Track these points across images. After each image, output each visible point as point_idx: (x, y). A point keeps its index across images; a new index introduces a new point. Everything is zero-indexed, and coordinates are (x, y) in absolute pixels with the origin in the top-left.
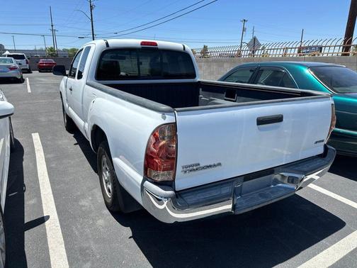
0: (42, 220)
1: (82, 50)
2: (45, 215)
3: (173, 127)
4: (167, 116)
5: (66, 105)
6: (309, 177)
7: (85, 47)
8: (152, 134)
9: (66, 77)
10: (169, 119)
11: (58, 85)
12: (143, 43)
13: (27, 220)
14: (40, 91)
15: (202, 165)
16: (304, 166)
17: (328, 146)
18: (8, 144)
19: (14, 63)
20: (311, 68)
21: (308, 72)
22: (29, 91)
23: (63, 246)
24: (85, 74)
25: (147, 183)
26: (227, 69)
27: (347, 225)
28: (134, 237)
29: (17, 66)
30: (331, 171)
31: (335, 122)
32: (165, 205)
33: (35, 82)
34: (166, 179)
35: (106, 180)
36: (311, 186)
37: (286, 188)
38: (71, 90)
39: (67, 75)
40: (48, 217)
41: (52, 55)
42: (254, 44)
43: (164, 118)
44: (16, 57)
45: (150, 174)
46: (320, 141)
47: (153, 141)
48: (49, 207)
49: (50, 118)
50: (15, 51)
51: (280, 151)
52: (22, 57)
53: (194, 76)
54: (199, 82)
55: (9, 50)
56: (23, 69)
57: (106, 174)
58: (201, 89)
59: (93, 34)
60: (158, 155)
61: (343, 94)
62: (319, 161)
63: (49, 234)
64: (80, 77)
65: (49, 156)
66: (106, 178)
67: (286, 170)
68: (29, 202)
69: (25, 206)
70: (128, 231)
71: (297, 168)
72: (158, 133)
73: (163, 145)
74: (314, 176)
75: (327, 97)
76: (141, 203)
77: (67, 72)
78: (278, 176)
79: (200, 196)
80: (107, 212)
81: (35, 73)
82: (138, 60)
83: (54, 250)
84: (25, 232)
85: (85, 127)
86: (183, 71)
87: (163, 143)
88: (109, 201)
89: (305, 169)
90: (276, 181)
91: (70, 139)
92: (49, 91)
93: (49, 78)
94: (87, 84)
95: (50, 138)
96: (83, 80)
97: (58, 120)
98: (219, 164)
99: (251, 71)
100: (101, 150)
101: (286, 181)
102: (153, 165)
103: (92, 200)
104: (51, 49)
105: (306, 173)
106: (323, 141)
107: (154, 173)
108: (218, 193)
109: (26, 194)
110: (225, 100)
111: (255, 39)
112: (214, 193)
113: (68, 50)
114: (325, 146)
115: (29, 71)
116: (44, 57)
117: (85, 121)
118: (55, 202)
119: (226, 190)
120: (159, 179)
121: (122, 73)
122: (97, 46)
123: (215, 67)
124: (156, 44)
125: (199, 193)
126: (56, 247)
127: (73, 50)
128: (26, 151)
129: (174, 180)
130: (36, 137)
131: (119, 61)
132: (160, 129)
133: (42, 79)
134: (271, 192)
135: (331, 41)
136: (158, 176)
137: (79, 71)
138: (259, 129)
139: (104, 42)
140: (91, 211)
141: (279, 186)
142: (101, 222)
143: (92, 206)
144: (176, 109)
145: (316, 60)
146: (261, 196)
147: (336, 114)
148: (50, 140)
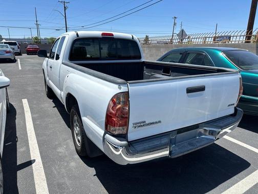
0: (30, 163)
1: (59, 39)
2: (32, 159)
3: (126, 94)
4: (122, 87)
5: (47, 79)
6: (224, 131)
7: (61, 37)
8: (111, 100)
9: (47, 59)
10: (124, 89)
11: (42, 64)
12: (103, 34)
13: (19, 163)
14: (28, 68)
15: (147, 122)
16: (220, 122)
17: (237, 108)
18: (5, 107)
19: (9, 48)
20: (224, 52)
21: (221, 55)
22: (20, 68)
23: (46, 182)
24: (61, 56)
25: (107, 135)
26: (163, 52)
27: (252, 165)
28: (97, 175)
29: (12, 50)
30: (239, 126)
31: (242, 91)
32: (120, 152)
33: (24, 62)
34: (121, 132)
35: (76, 134)
36: (225, 137)
37: (207, 139)
38: (51, 67)
39: (48, 57)
40: (34, 160)
41: (36, 42)
42: (182, 34)
43: (120, 88)
44: (10, 44)
45: (110, 129)
46: (232, 105)
47: (112, 105)
48: (35, 153)
49: (35, 88)
50: (10, 39)
51: (203, 112)
52: (15, 44)
53: (140, 57)
54: (144, 62)
55: (5, 39)
56: (15, 53)
57: (77, 129)
58: (145, 67)
59: (66, 28)
60: (115, 115)
61: (247, 70)
62: (231, 119)
63: (35, 173)
64: (58, 58)
65: (34, 116)
66: (77, 132)
67: (207, 125)
68: (20, 150)
69: (18, 152)
70: (92, 171)
71: (215, 124)
72: (115, 100)
73: (119, 108)
74: (227, 130)
75: (236, 73)
76: (103, 151)
77: (48, 55)
78: (201, 130)
79: (146, 145)
80: (77, 156)
81: (25, 55)
82: (100, 46)
84: (18, 172)
85: (61, 94)
86: (132, 54)
87: (119, 106)
88: (79, 148)
89: (222, 125)
90: (200, 134)
91: (50, 102)
92: (35, 68)
93: (35, 59)
94: (63, 63)
95: (35, 102)
96: (60, 61)
97: (41, 89)
98: (160, 122)
99: (181, 54)
100: (73, 112)
101: (207, 134)
102: (112, 122)
103: (66, 148)
104: (36, 38)
105: (222, 128)
106: (234, 104)
107: (112, 128)
108: (159, 143)
110: (163, 75)
111: (183, 31)
112: (156, 142)
113: (48, 39)
114: (235, 108)
115: (20, 54)
116: (31, 44)
117: (61, 90)
119: (165, 140)
120: (116, 133)
121: (88, 56)
122: (70, 36)
123: (154, 51)
124: (112, 35)
125: (146, 143)
126: (40, 182)
127: (52, 39)
128: (18, 112)
129: (127, 134)
130: (25, 102)
131: (86, 47)
132: (117, 96)
133: (29, 60)
134: (197, 142)
135: (237, 32)
136: (115, 130)
137: (57, 54)
138: (188, 96)
139: (75, 33)
140: (66, 156)
141: (202, 138)
142: (73, 164)
143: (66, 152)
144: (129, 82)
145: (227, 46)
146: (190, 144)
147: (243, 85)
148: (35, 104)
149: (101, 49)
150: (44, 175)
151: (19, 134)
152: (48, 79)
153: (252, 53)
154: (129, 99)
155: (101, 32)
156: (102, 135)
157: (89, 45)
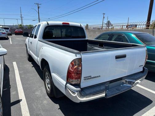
0: (19, 101)
1: (36, 26)
2: (20, 99)
3: (80, 60)
4: (77, 55)
8: (71, 63)
9: (28, 38)
10: (79, 56)
11: (25, 41)
12: (63, 23)
13: (12, 101)
14: (16, 43)
15: (92, 77)
16: (135, 76)
17: (145, 68)
19: (5, 31)
20: (135, 34)
21: (133, 36)
22: (11, 43)
23: (29, 113)
24: (38, 36)
25: (68, 85)
26: (98, 34)
27: (153, 102)
28: (60, 108)
29: (6, 32)
30: (146, 78)
31: (147, 58)
32: (76, 94)
33: (13, 40)
34: (76, 83)
35: (47, 83)
36: (138, 85)
37: (127, 86)
38: (31, 43)
39: (29, 37)
40: (21, 100)
41: (21, 28)
42: (109, 24)
43: (76, 56)
44: (5, 28)
46: (141, 66)
47: (71, 66)
48: (22, 95)
49: (21, 55)
50: (5, 26)
51: (125, 71)
52: (8, 29)
53: (85, 37)
54: (87, 40)
55: (2, 26)
56: (8, 34)
57: (47, 80)
58: (88, 43)
59: (39, 19)
60: (73, 72)
61: (148, 45)
62: (141, 74)
63: (22, 108)
64: (35, 37)
65: (20, 72)
66: (47, 82)
67: (127, 78)
68: (12, 93)
69: (11, 95)
70: (57, 106)
71: (132, 77)
72: (73, 63)
73: (76, 68)
74: (138, 81)
75: (144, 47)
76: (65, 94)
77: (29, 35)
78: (124, 81)
80: (47, 97)
81: (14, 35)
82: (61, 30)
83: (25, 115)
84: (11, 107)
85: (38, 60)
86: (80, 35)
88: (49, 92)
89: (136, 78)
90: (123, 83)
91: (30, 64)
92: (20, 43)
93: (21, 37)
94: (39, 41)
95: (21, 64)
96: (37, 39)
97: (24, 56)
98: (100, 76)
99: (109, 35)
100: (45, 70)
101: (127, 83)
102: (71, 77)
103: (41, 92)
104: (21, 25)
105: (136, 80)
106: (142, 65)
107: (71, 80)
108: (99, 89)
109: (11, 89)
110: (99, 47)
111: (109, 21)
112: (98, 89)
113: (28, 26)
114: (143, 67)
115: (11, 35)
116: (17, 29)
117: (38, 56)
118: (24, 93)
119: (103, 87)
120: (73, 83)
121: (54, 36)
122: (43, 24)
123: (92, 33)
124: (69, 24)
125: (91, 89)
126: (25, 113)
127: (30, 26)
128: (10, 70)
129: (80, 83)
130: (15, 63)
131: (52, 31)
132: (74, 61)
133: (17, 38)
134: (121, 88)
135: (141, 23)
136: (73, 81)
137: (35, 35)
138: (116, 61)
139: (47, 23)
140: (41, 97)
141: (124, 86)
142: (45, 102)
143: (41, 95)
144: (81, 52)
145: (135, 30)
146: (117, 89)
147: (148, 54)
148: (21, 65)
149: (62, 32)
150: (28, 109)
151: (11, 83)
152: (29, 50)
153: (151, 35)
154: (82, 63)
155: (62, 22)
156: (65, 84)
157: (53, 29)
